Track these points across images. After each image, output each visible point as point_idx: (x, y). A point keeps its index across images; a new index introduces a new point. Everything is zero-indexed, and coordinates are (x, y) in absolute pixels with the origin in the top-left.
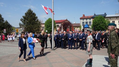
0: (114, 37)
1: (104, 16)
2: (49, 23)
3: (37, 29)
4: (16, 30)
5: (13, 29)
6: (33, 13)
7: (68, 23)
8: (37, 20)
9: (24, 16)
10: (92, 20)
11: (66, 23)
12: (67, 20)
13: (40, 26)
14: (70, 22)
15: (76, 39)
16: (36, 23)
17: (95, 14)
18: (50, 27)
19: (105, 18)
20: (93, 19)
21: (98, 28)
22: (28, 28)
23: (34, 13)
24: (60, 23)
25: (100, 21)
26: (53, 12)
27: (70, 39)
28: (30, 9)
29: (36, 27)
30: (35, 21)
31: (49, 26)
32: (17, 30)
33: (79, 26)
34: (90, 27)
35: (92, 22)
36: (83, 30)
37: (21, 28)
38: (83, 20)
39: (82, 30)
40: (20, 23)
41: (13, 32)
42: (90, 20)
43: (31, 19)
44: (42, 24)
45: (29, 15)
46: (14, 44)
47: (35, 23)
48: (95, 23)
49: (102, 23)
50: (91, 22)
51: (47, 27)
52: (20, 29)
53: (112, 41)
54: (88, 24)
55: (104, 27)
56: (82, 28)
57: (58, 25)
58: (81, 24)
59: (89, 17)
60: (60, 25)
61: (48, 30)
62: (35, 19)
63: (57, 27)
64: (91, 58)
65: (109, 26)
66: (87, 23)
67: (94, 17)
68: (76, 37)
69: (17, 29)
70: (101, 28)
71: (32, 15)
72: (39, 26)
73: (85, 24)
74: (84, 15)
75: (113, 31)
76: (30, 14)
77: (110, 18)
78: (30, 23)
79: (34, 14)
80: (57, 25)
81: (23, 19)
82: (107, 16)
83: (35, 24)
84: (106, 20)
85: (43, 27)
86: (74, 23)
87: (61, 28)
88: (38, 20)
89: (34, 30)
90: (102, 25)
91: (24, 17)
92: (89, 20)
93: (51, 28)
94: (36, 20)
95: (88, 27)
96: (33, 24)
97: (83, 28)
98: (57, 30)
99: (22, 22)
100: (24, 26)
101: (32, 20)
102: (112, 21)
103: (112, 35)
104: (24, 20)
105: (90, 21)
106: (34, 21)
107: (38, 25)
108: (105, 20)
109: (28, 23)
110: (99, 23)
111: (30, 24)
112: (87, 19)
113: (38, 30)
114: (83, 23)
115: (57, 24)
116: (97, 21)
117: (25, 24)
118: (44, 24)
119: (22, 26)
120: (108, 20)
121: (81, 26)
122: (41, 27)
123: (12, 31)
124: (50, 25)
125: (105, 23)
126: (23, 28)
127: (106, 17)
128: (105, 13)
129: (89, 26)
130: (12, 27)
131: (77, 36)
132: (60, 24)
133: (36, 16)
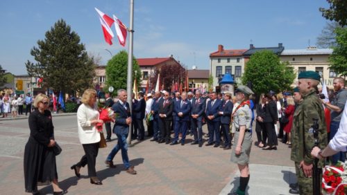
1: (278, 53)
2: (121, 66)
3: (81, 81)
4: (16, 82)
5: (5, 79)
6: (71, 32)
7: (175, 67)
8: (83, 55)
9: (42, 42)
10: (242, 62)
11: (170, 66)
12: (172, 59)
13: (91, 73)
14: (180, 66)
15: (197, 115)
16: (81, 64)
17: (252, 45)
18: (121, 79)
19: (280, 58)
20: (246, 58)
21: (260, 85)
22: (52, 78)
23: (73, 33)
24: (151, 67)
27: (181, 114)
28: (62, 21)
29: (80, 77)
30: (76, 57)
31: (119, 75)
32: (20, 84)
33: (205, 78)
34: (239, 81)
35: (243, 68)
36: (218, 90)
37: (31, 76)
38: (219, 62)
39: (215, 88)
40: (29, 63)
41: (6, 88)
42: (238, 61)
43: (64, 51)
44: (98, 67)
45: (58, 40)
46: (6, 125)
47: (77, 63)
48: (252, 72)
50: (240, 67)
51: (114, 78)
52: (30, 79)
53: (309, 126)
54: (233, 73)
55: (276, 83)
56: (216, 83)
57: (147, 72)
58: (214, 73)
59: (235, 54)
60: (151, 72)
61: (114, 87)
62: (78, 51)
63: (141, 79)
64: (245, 175)
66: (228, 69)
67: (250, 55)
68: (197, 110)
69: (19, 79)
70: (267, 85)
71: (68, 40)
72: (87, 74)
73: (223, 73)
74: (222, 47)
75: (310, 94)
76: (61, 37)
77: (294, 60)
78: (62, 63)
79: (74, 37)
80: (142, 74)
81: (40, 50)
82: (285, 52)
83: (77, 66)
84: (283, 64)
85: (101, 77)
86: (194, 68)
87: (155, 83)
88: (85, 55)
89: (72, 84)
90: (272, 78)
91: (43, 45)
92: (236, 60)
93: (125, 81)
94: (80, 56)
95: (232, 81)
96: (69, 67)
97: (218, 85)
98: (142, 86)
99: (36, 59)
100: (41, 73)
101: (68, 55)
102: (299, 68)
103: (309, 105)
104: (43, 55)
105: (238, 64)
106: (72, 57)
107: (86, 71)
108: (281, 62)
109: (53, 62)
111: (60, 66)
112: (229, 57)
114: (219, 68)
115: (142, 71)
116: (257, 65)
117: (43, 64)
118: (103, 67)
119: (36, 71)
120: (288, 64)
121: (212, 78)
122: (94, 75)
123: (2, 85)
124: (123, 72)
125: (279, 73)
126: (39, 77)
127: (282, 54)
128: (280, 44)
129: (234, 79)
130: (3, 75)
131: (201, 105)
132: (153, 71)
133: (80, 43)
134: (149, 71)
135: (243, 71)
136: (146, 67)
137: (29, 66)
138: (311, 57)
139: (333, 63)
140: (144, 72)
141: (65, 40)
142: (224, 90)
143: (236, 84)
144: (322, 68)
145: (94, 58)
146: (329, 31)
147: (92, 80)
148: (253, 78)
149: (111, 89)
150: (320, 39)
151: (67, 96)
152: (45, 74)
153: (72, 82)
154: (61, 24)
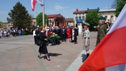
0: (102, 30)
1: (97, 11)
3: (27, 24)
4: (4, 25)
5: (0, 24)
6: (22, 6)
7: (61, 17)
8: (27, 14)
9: (12, 10)
10: (85, 15)
11: (59, 17)
12: (60, 15)
14: (63, 17)
16: (27, 18)
17: (88, 9)
18: (42, 23)
19: (98, 13)
20: (86, 13)
21: (91, 23)
22: (17, 23)
23: (23, 7)
24: (52, 18)
25: (93, 15)
26: (43, 6)
28: (19, 2)
29: (27, 22)
30: (25, 15)
33: (72, 21)
34: (84, 22)
35: (85, 17)
37: (9, 23)
38: (77, 15)
39: (75, 25)
40: (8, 18)
42: (83, 15)
43: (20, 13)
44: (33, 19)
47: (25, 17)
48: (89, 18)
49: (95, 18)
51: (39, 22)
52: (9, 24)
53: (100, 35)
54: (82, 19)
55: (97, 22)
56: (76, 23)
57: (51, 20)
58: (75, 19)
59: (82, 12)
60: (52, 20)
61: (39, 26)
62: (25, 13)
63: (49, 22)
65: (99, 20)
66: (80, 17)
67: (87, 12)
69: (5, 24)
70: (94, 23)
71: (21, 9)
72: (29, 21)
73: (78, 19)
74: (77, 9)
76: (19, 8)
77: (103, 13)
78: (20, 18)
81: (12, 13)
82: (100, 11)
83: (25, 19)
85: (34, 22)
86: (68, 18)
89: (24, 25)
90: (95, 20)
94: (26, 15)
96: (23, 19)
97: (76, 24)
99: (10, 16)
100: (13, 21)
101: (22, 15)
102: (105, 16)
103: (101, 28)
104: (13, 15)
105: (83, 16)
106: (23, 15)
108: (98, 14)
109: (17, 17)
110: (92, 18)
112: (80, 13)
113: (29, 25)
114: (77, 17)
115: (49, 19)
116: (90, 16)
117: (13, 18)
118: (35, 19)
119: (11, 21)
120: (101, 15)
121: (74, 21)
122: (32, 22)
125: (98, 18)
126: (12, 23)
128: (98, 8)
129: (82, 21)
132: (53, 19)
133: (26, 10)
134: (52, 19)
135: (85, 18)
136: (51, 18)
137: (8, 19)
138: (109, 12)
139: (116, 14)
140: (50, 20)
141: (20, 9)
142: (78, 25)
143: (83, 23)
144: (113, 16)
145: (32, 16)
146: (115, 2)
147: (31, 24)
148: (88, 21)
149: (38, 26)
150: (112, 5)
151: (23, 29)
152: (14, 22)
153: (24, 24)
154: (19, 3)
